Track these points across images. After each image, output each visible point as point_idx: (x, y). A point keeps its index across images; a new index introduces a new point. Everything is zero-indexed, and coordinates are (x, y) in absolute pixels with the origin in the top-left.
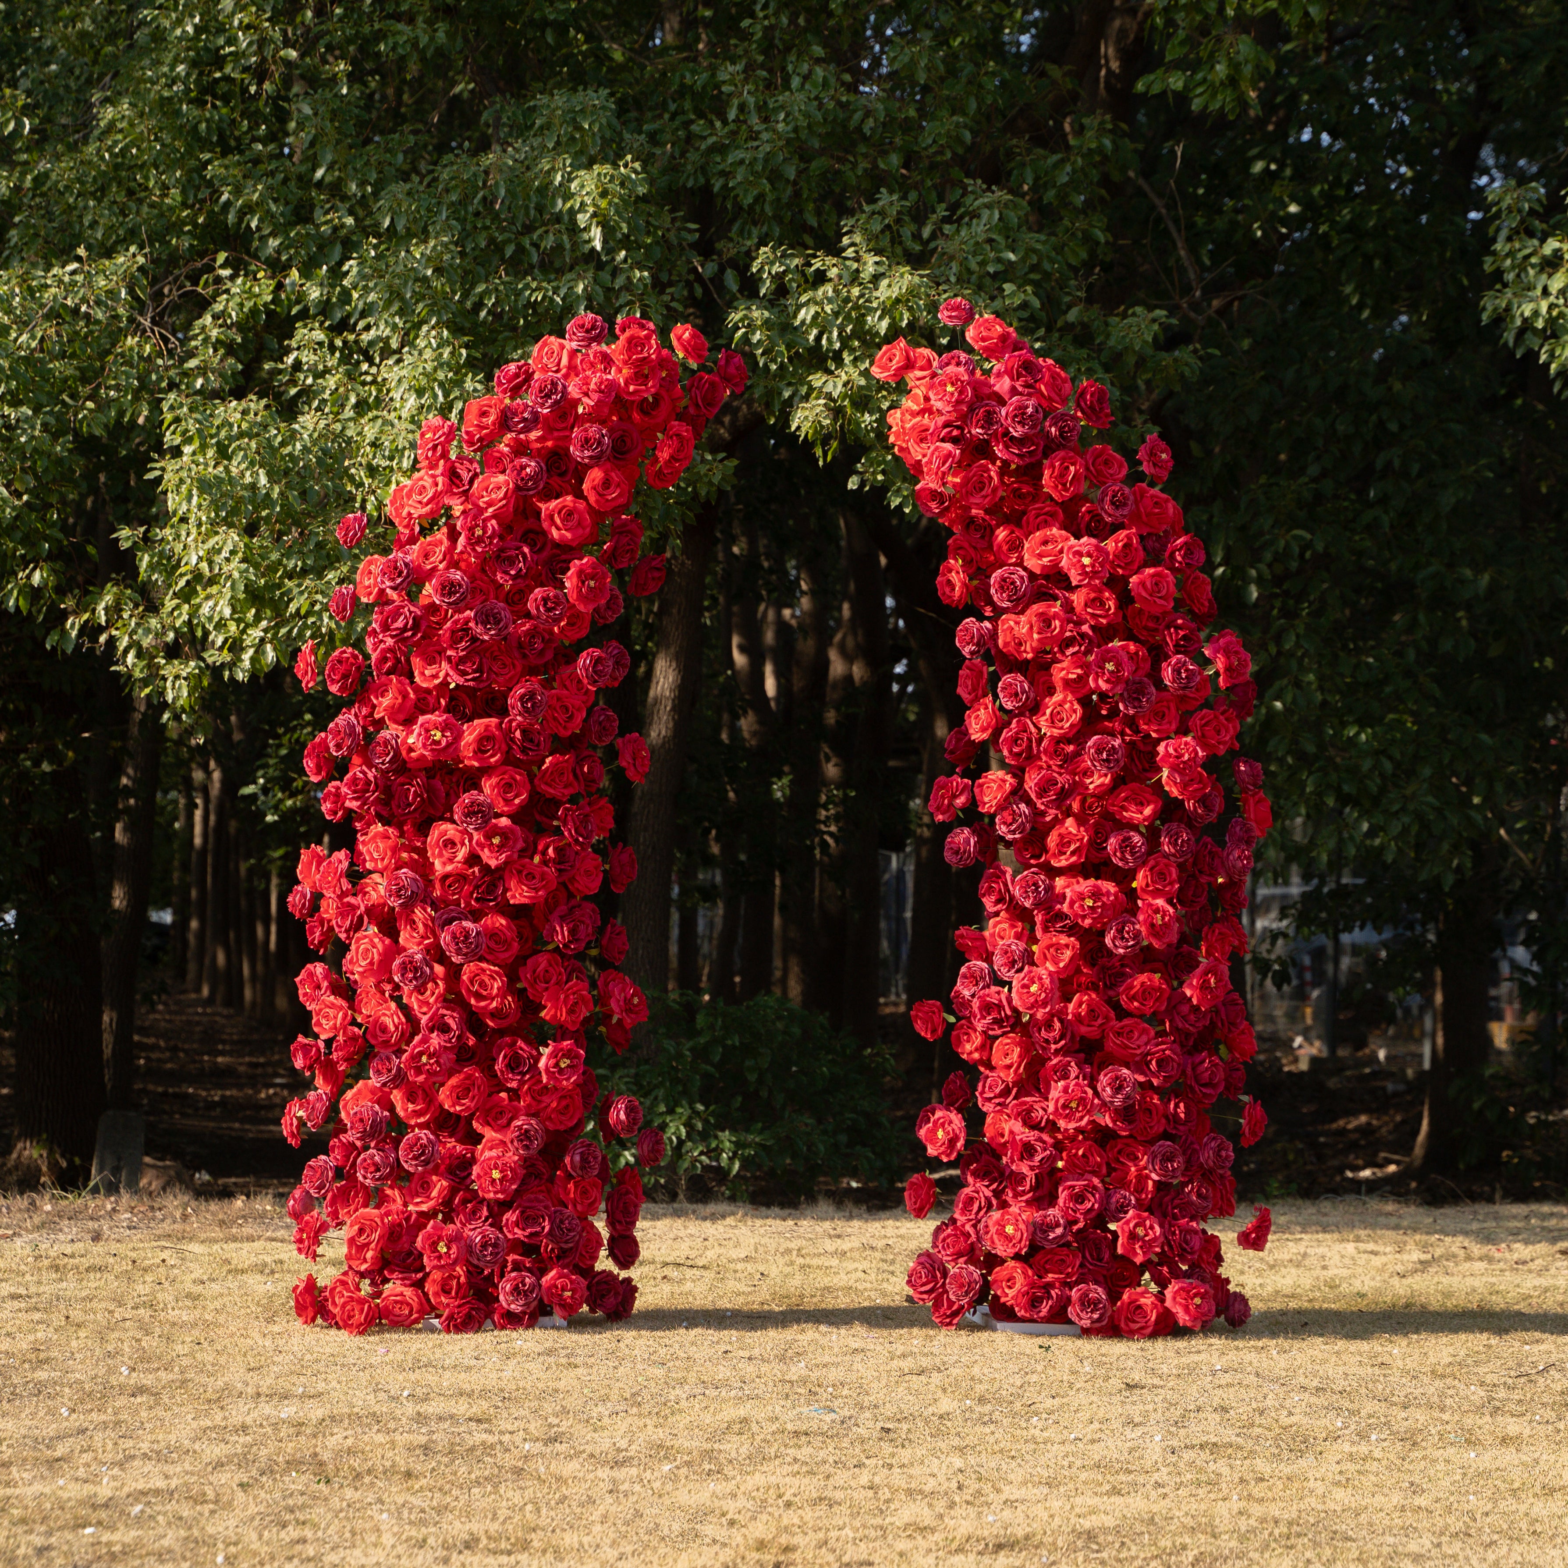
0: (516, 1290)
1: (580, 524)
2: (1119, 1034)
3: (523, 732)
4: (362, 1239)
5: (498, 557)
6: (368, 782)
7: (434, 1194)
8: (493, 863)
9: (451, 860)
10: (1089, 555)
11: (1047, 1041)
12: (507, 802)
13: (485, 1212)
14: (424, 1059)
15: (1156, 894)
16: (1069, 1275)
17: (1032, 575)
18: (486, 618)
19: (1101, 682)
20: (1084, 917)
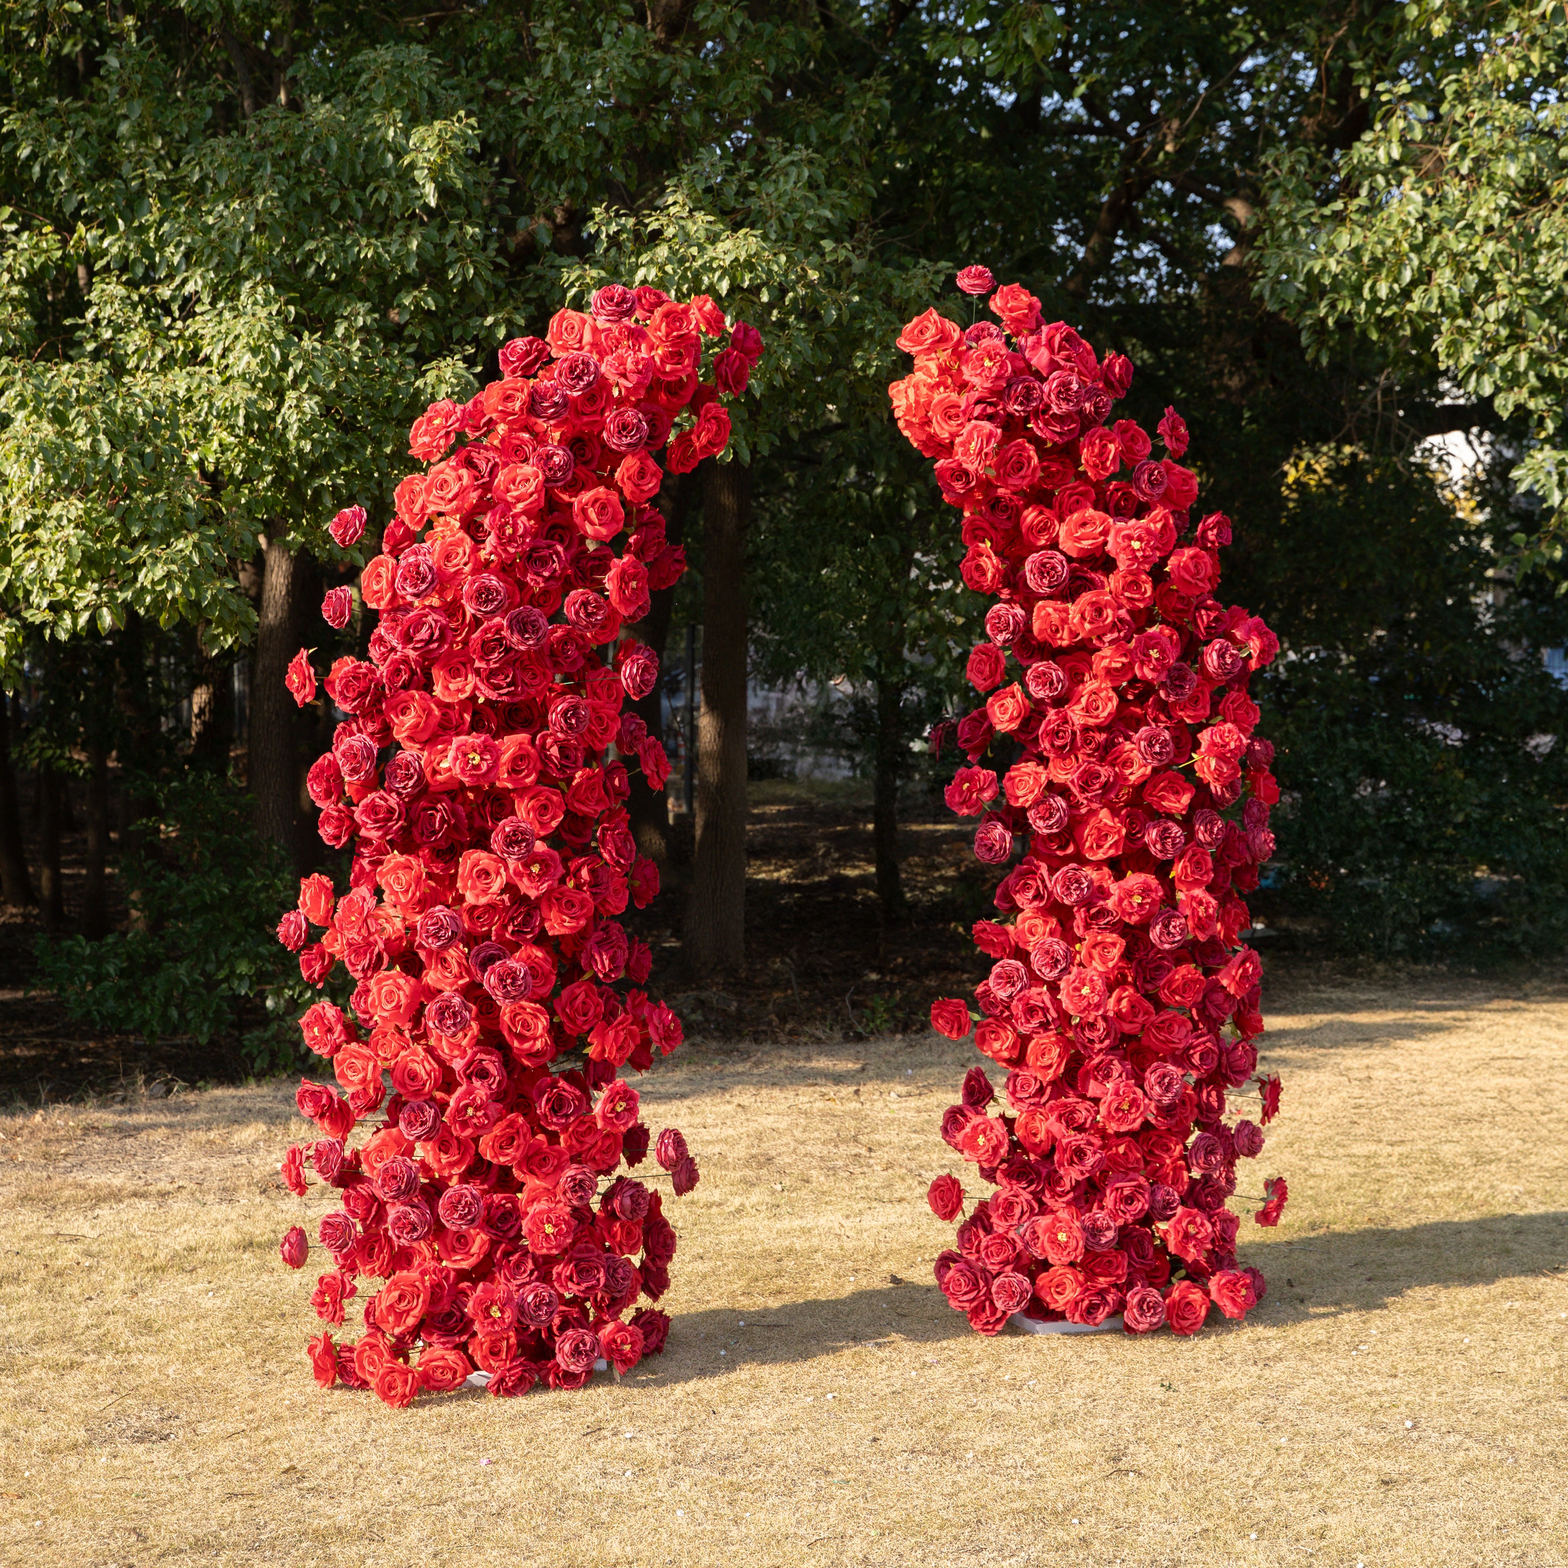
0: (576, 1352)
1: (614, 519)
2: (1159, 1029)
3: (561, 749)
4: (403, 1306)
5: (530, 557)
6: (391, 810)
7: (474, 1249)
8: (533, 894)
9: (485, 892)
10: (1140, 539)
11: (1092, 1041)
12: (543, 825)
13: (530, 1265)
14: (470, 1111)
15: (1196, 883)
16: (1119, 1277)
17: (1070, 559)
18: (521, 626)
19: (1146, 670)
20: (1130, 915)
